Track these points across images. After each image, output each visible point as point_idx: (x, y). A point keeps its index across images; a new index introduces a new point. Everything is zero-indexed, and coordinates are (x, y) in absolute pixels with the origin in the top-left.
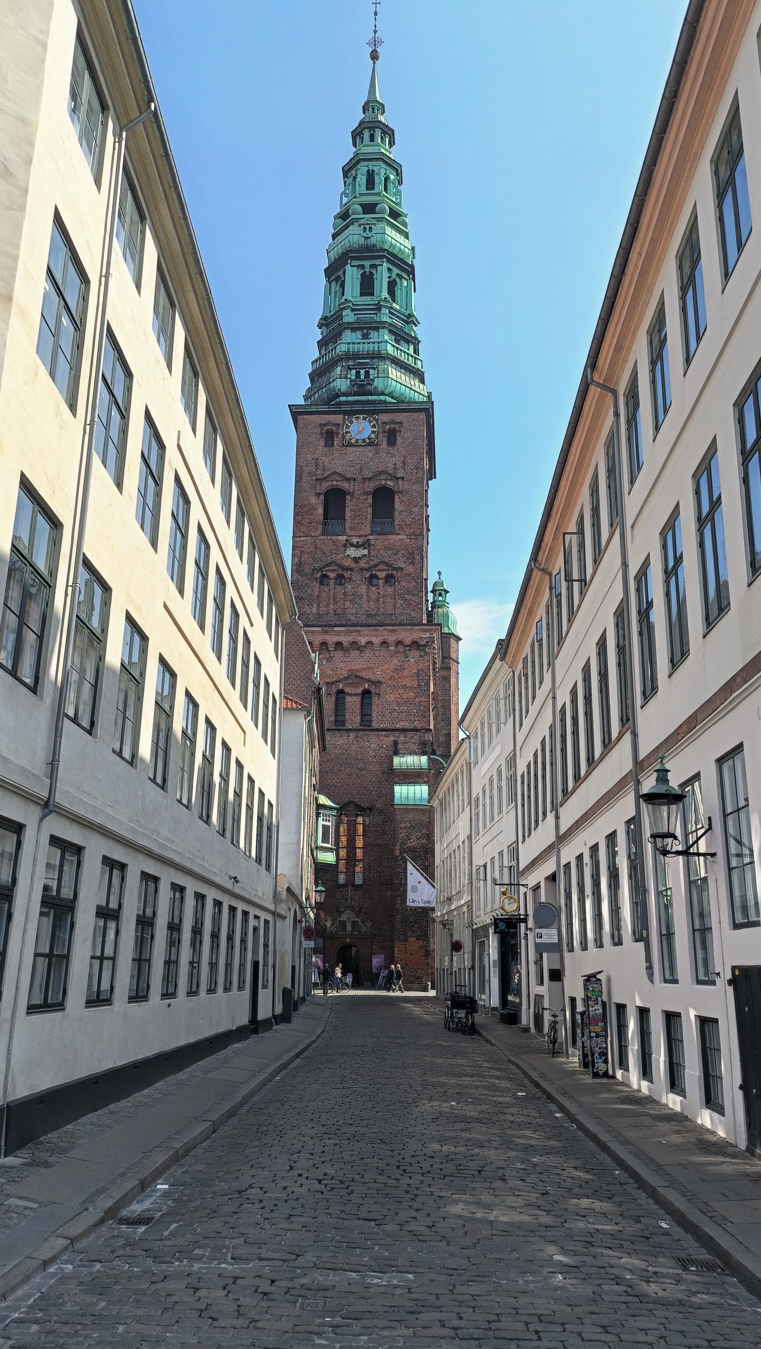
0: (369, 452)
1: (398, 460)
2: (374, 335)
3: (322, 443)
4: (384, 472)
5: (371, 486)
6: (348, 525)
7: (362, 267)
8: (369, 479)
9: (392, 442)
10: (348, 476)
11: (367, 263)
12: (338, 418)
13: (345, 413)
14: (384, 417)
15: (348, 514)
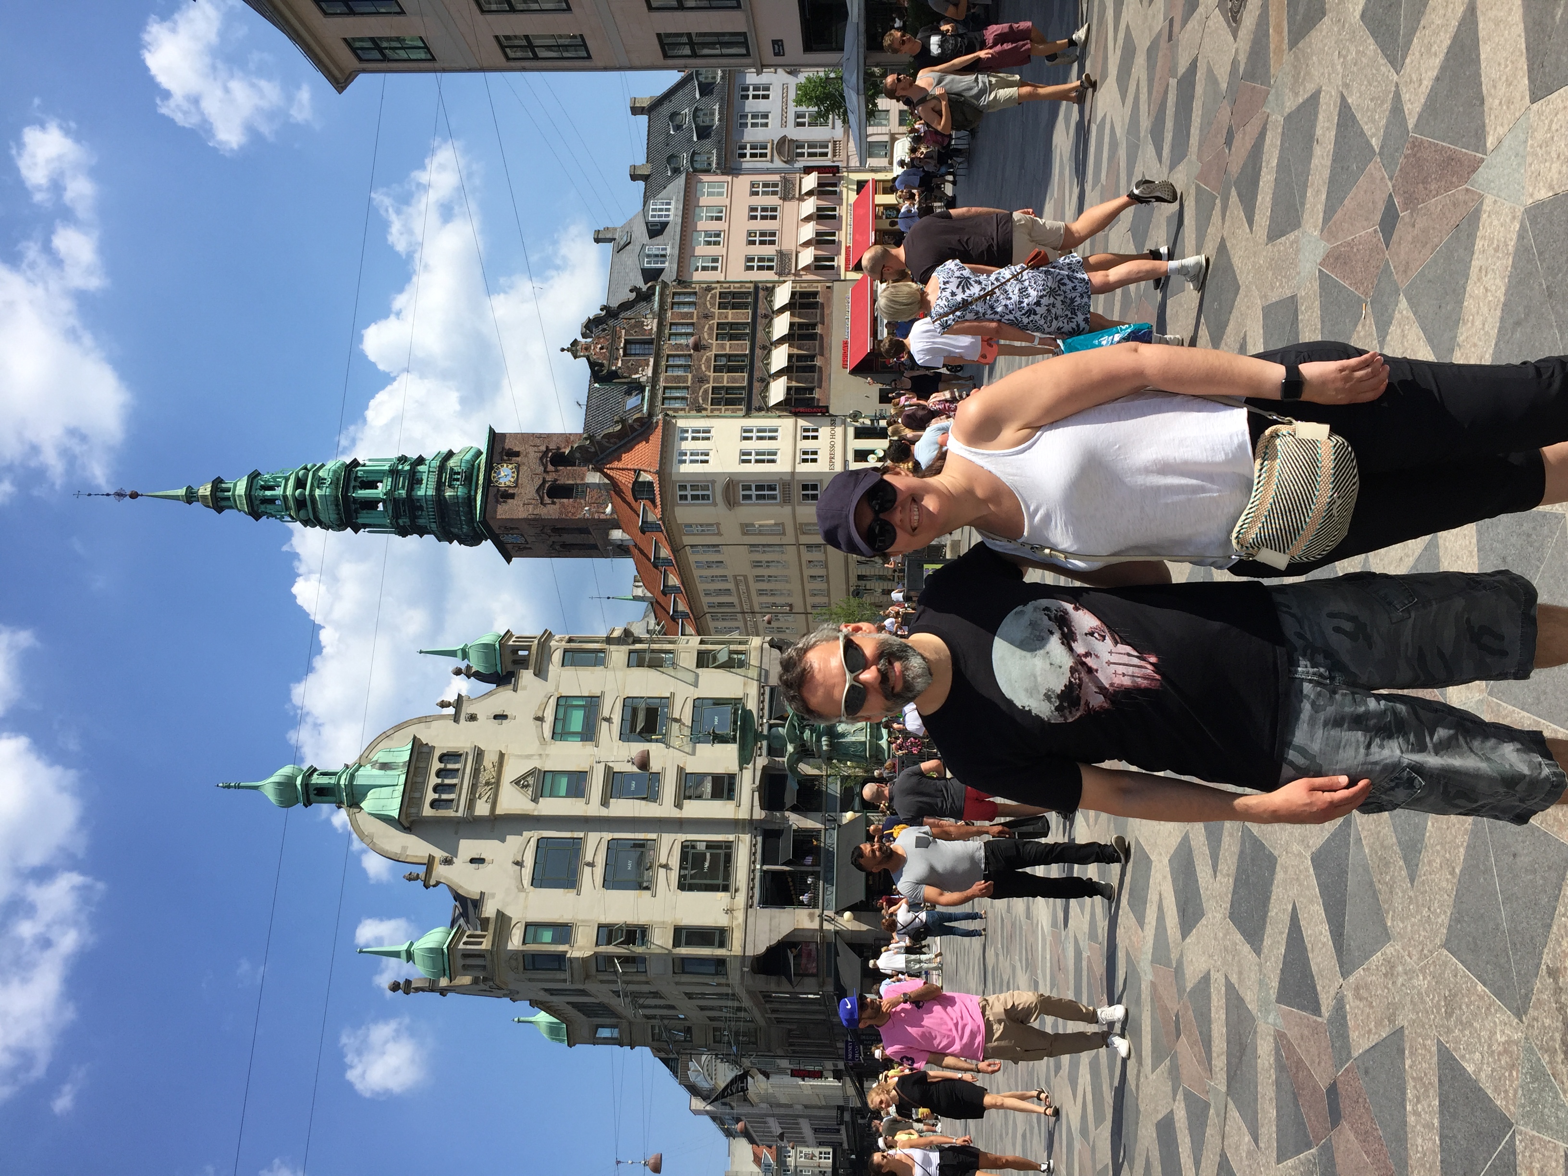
0: (523, 469)
1: (531, 450)
2: (418, 476)
3: (510, 501)
4: (541, 459)
5: (550, 467)
6: (578, 482)
7: (354, 488)
8: (545, 468)
9: (517, 454)
10: (540, 482)
11: (353, 483)
12: (492, 491)
13: (489, 485)
14: (496, 457)
15: (571, 482)
